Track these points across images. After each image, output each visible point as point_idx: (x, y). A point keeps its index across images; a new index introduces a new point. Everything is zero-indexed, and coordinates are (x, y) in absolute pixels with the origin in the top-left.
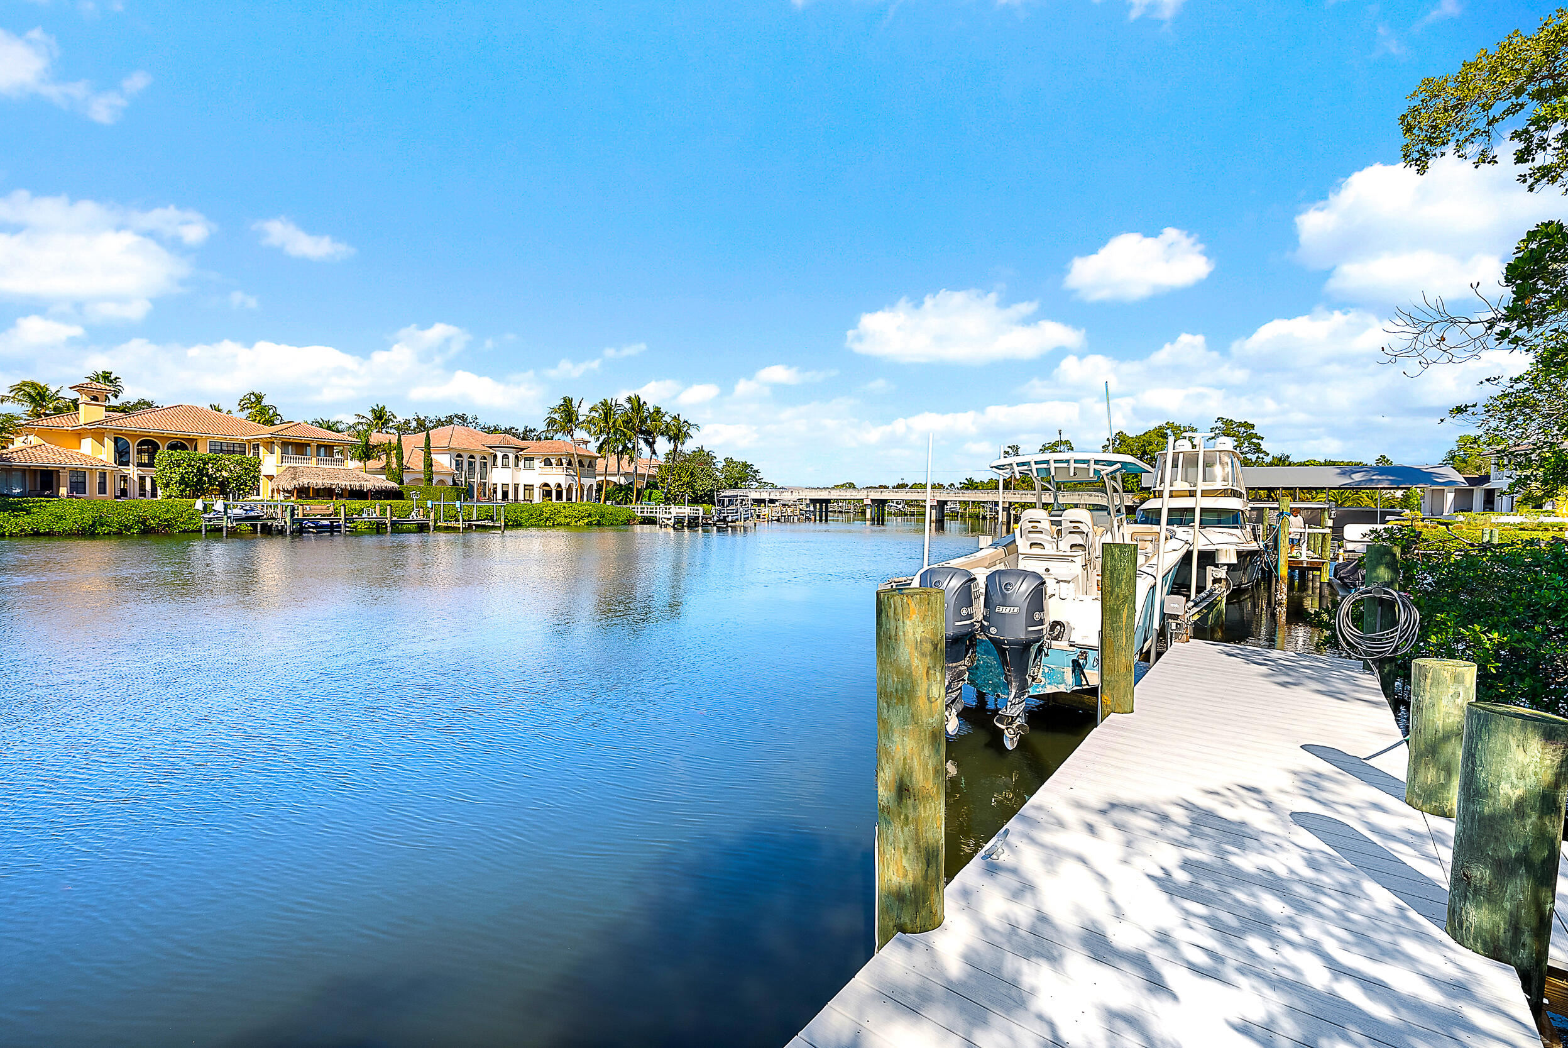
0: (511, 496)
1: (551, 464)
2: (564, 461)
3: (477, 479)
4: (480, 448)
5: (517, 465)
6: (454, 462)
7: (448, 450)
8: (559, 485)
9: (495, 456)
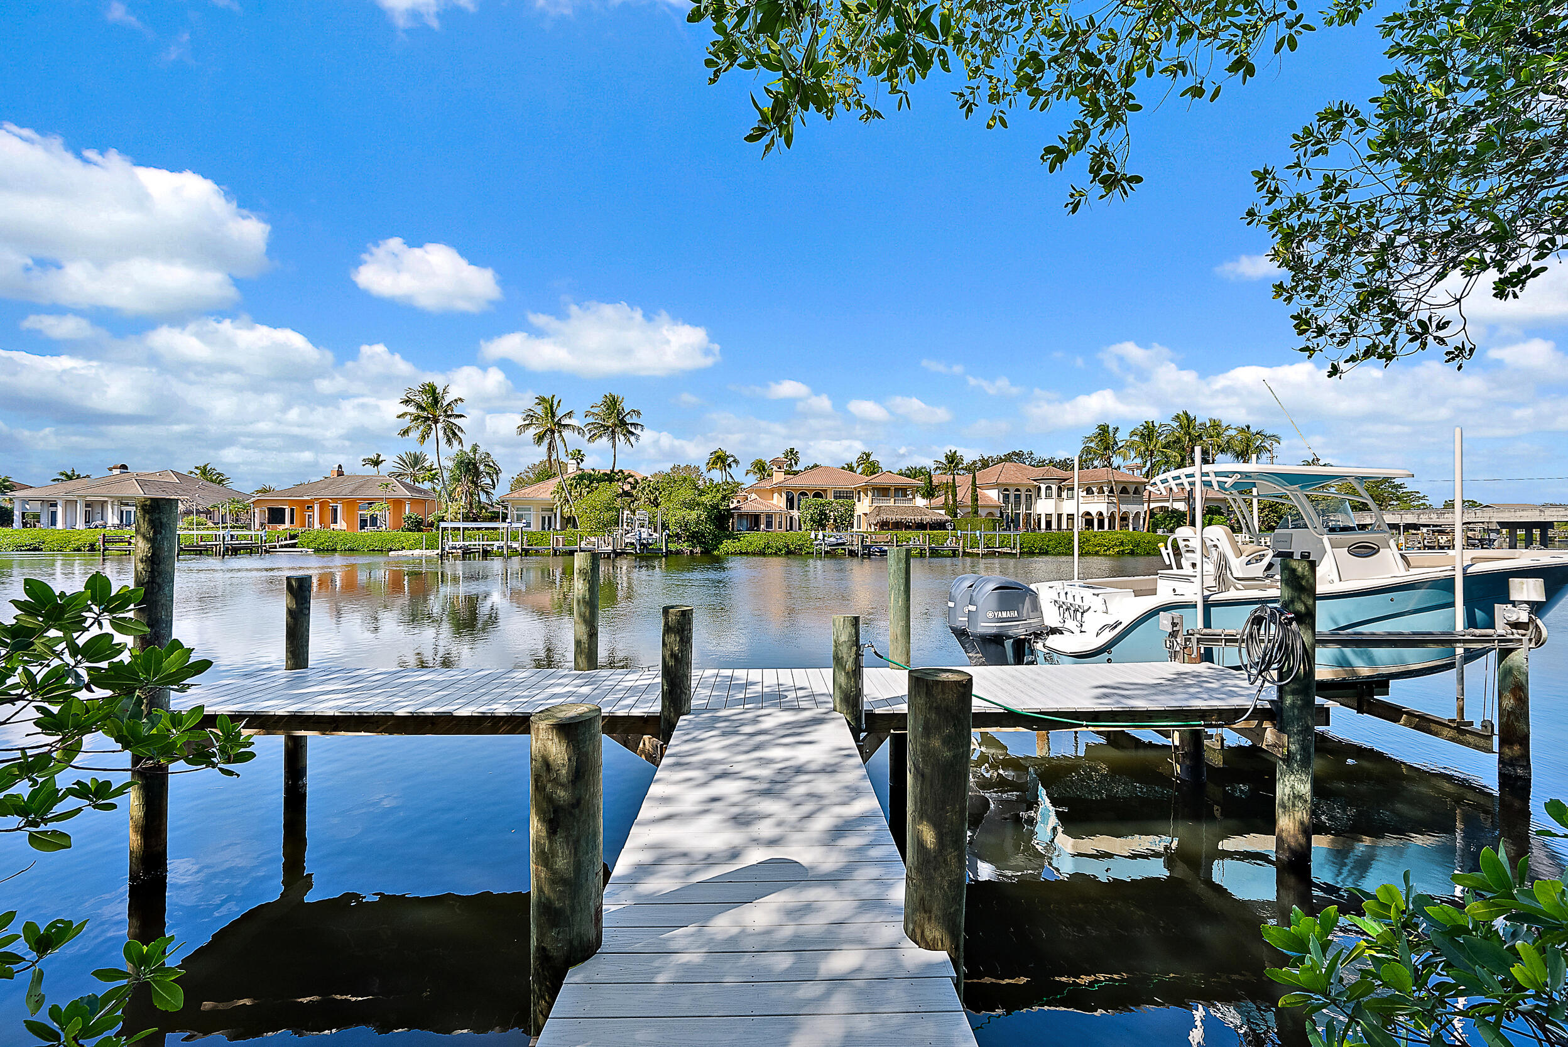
0: (1054, 526)
1: (1093, 493)
2: (1105, 489)
3: (1022, 510)
4: (1026, 481)
5: (1059, 495)
6: (1001, 496)
7: (996, 486)
8: (1101, 514)
9: (1039, 488)
